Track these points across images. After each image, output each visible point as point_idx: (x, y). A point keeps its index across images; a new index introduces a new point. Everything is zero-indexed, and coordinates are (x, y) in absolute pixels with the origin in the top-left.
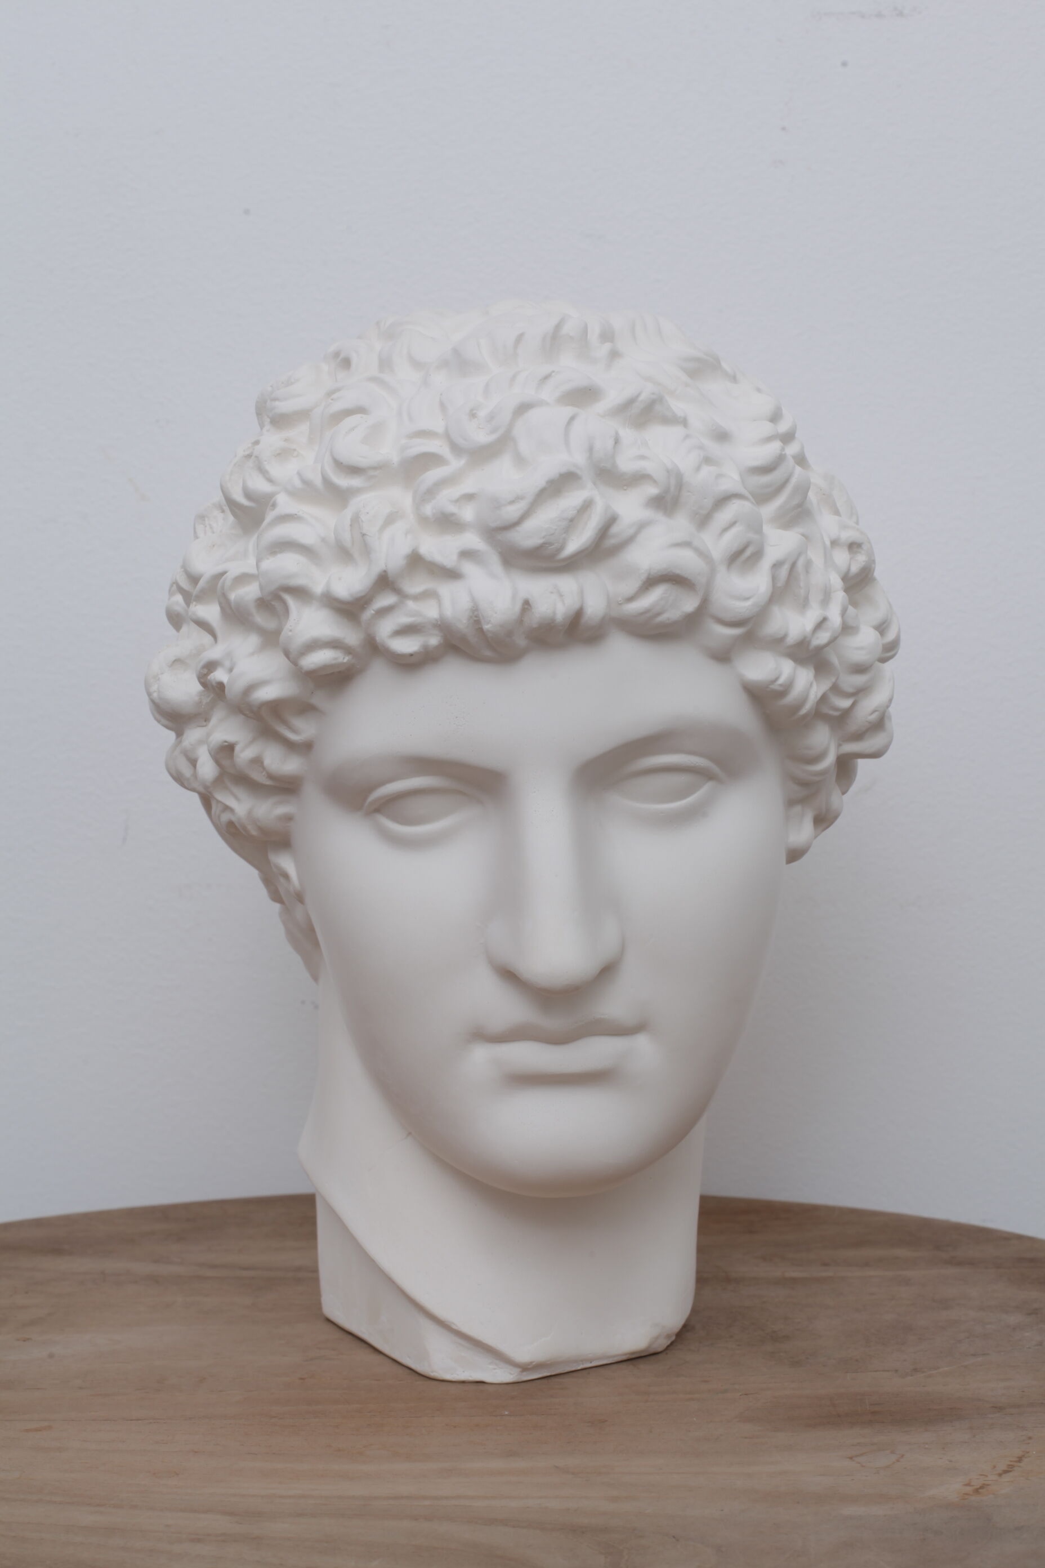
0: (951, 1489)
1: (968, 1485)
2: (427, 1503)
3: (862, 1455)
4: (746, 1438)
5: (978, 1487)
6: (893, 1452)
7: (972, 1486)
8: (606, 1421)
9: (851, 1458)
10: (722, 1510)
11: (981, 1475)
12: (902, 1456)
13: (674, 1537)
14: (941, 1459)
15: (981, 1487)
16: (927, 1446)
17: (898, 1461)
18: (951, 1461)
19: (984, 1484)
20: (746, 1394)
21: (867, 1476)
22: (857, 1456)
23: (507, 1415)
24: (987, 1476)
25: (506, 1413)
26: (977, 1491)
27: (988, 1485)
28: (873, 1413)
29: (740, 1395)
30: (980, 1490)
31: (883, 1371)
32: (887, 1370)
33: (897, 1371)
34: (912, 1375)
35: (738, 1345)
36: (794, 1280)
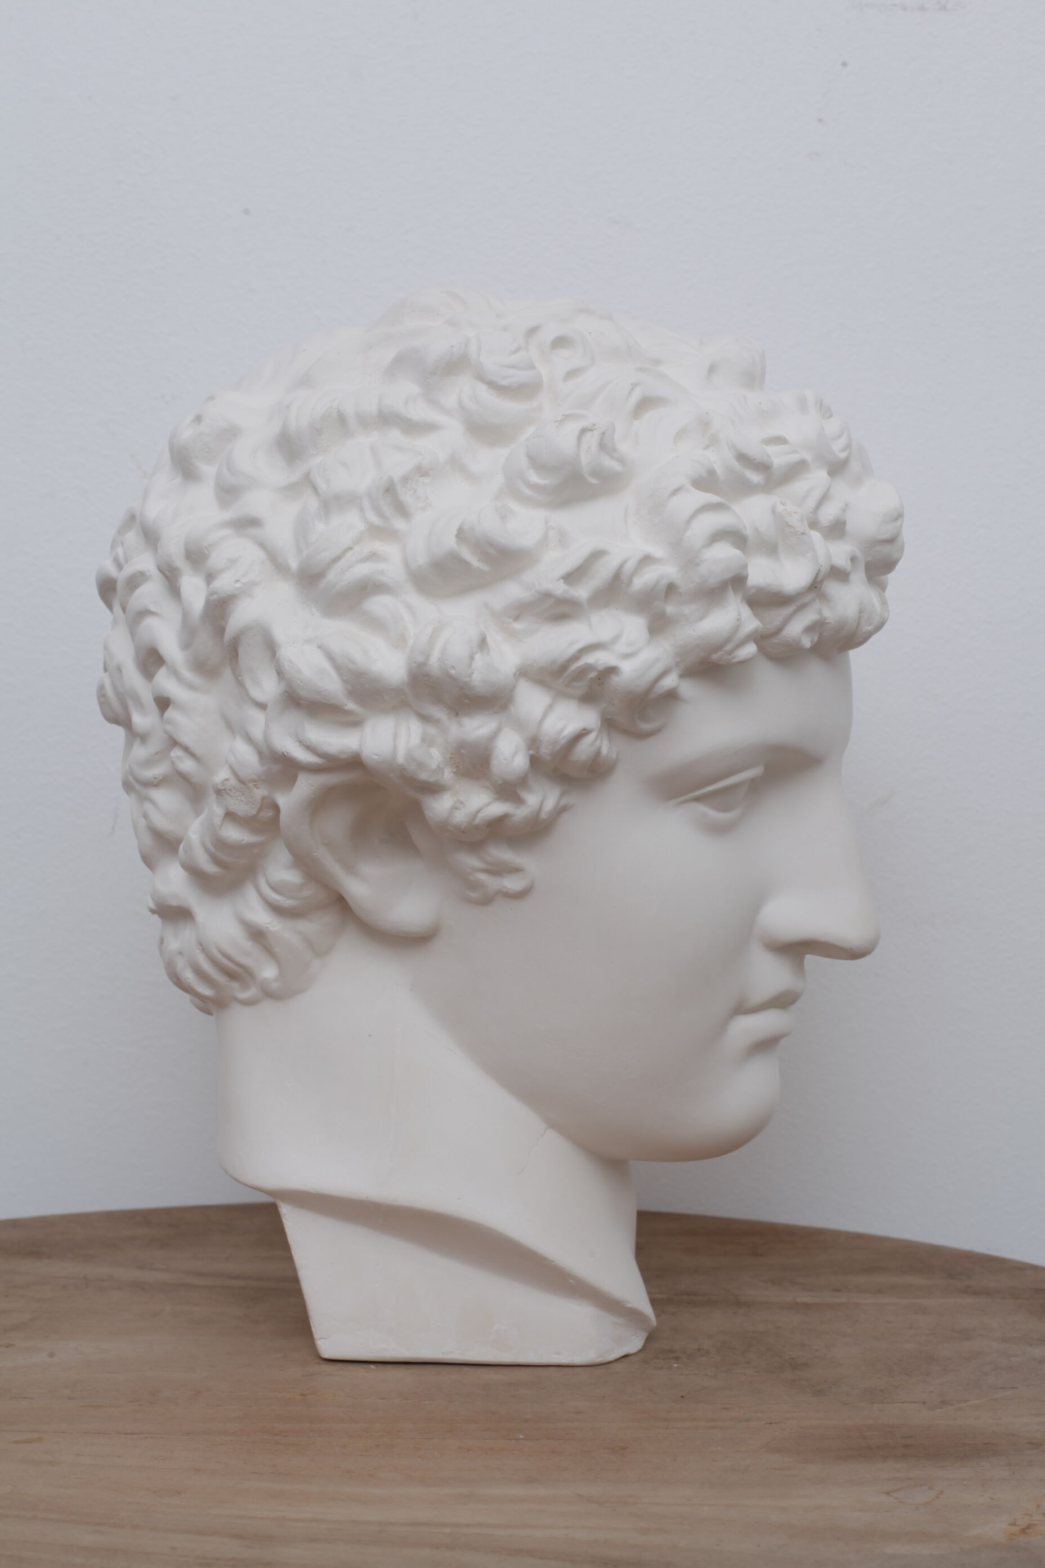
0: (996, 1528)
1: (1014, 1524)
2: (447, 1530)
3: (899, 1490)
4: (776, 1469)
5: (1024, 1527)
6: (931, 1488)
7: (1018, 1525)
8: (627, 1448)
9: (888, 1493)
10: (759, 1546)
11: (1026, 1514)
12: (942, 1492)
14: (981, 1496)
15: (1029, 1527)
16: (965, 1483)
17: (937, 1497)
18: (993, 1499)
19: (1030, 1524)
20: (770, 1423)
21: (906, 1513)
22: (894, 1491)
23: (523, 1439)
24: (1031, 1516)
25: (521, 1437)
26: (1023, 1531)
27: (1035, 1525)
28: (906, 1446)
29: (765, 1424)
30: (1027, 1531)
31: (910, 1402)
32: (915, 1402)
33: (924, 1403)
34: (941, 1408)
35: (757, 1372)
36: (807, 1306)
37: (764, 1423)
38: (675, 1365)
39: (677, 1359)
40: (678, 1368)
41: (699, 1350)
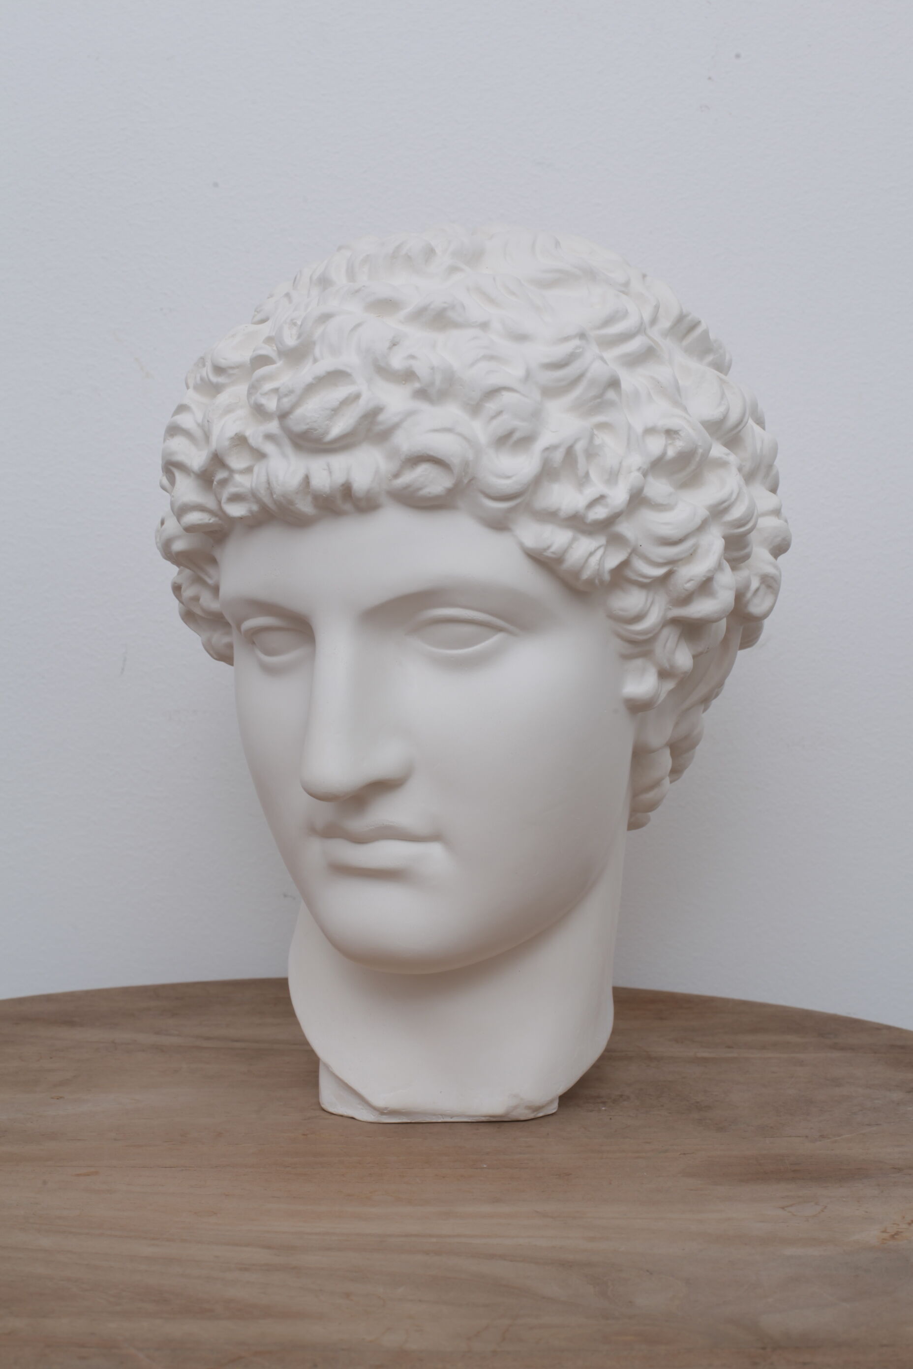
0: (872, 1235)
1: (884, 1232)
2: (434, 1240)
3: (791, 1206)
4: (691, 1190)
5: (893, 1234)
6: (817, 1204)
7: (889, 1233)
8: (571, 1174)
9: (783, 1208)
10: (684, 1250)
11: (894, 1224)
12: (826, 1207)
13: (648, 1271)
14: (858, 1210)
15: (897, 1233)
16: (844, 1199)
17: (823, 1211)
18: (867, 1212)
19: (898, 1232)
20: (684, 1154)
21: (799, 1223)
22: (787, 1207)
23: (485, 1168)
24: (898, 1225)
25: (485, 1166)
26: (893, 1237)
27: (901, 1232)
28: (794, 1171)
29: (680, 1155)
30: (896, 1236)
31: (795, 1137)
32: (799, 1137)
33: (807, 1137)
34: (820, 1141)
35: (670, 1113)
36: (706, 1060)
37: (679, 1153)
38: (603, 1108)
39: (604, 1103)
40: (605, 1110)
41: (621, 1096)
